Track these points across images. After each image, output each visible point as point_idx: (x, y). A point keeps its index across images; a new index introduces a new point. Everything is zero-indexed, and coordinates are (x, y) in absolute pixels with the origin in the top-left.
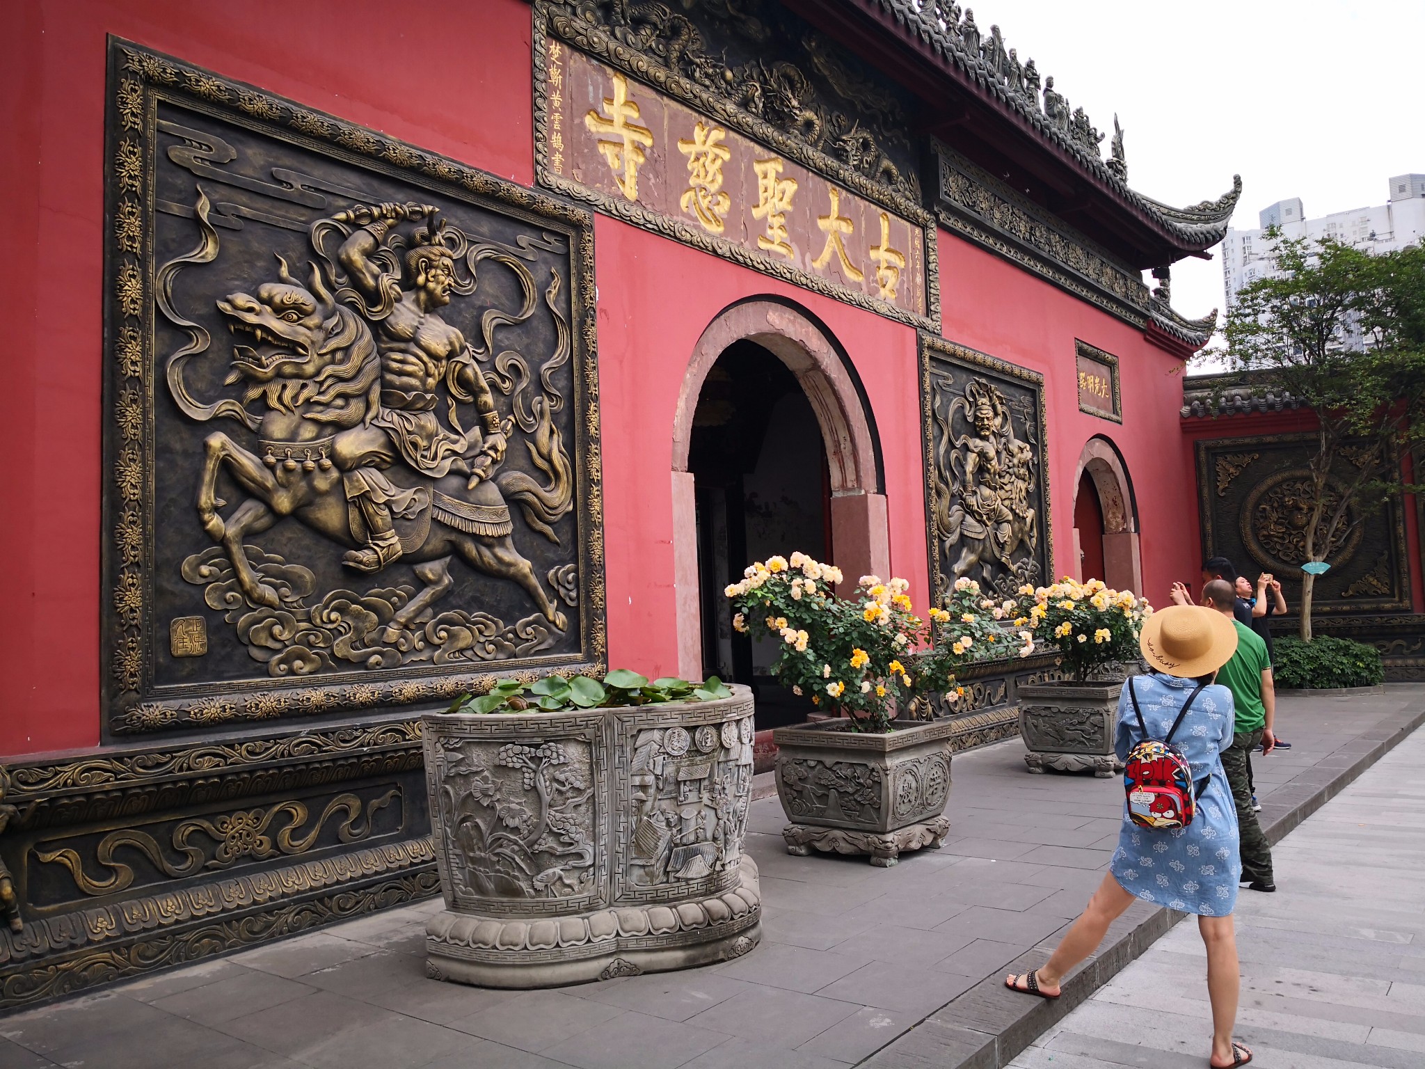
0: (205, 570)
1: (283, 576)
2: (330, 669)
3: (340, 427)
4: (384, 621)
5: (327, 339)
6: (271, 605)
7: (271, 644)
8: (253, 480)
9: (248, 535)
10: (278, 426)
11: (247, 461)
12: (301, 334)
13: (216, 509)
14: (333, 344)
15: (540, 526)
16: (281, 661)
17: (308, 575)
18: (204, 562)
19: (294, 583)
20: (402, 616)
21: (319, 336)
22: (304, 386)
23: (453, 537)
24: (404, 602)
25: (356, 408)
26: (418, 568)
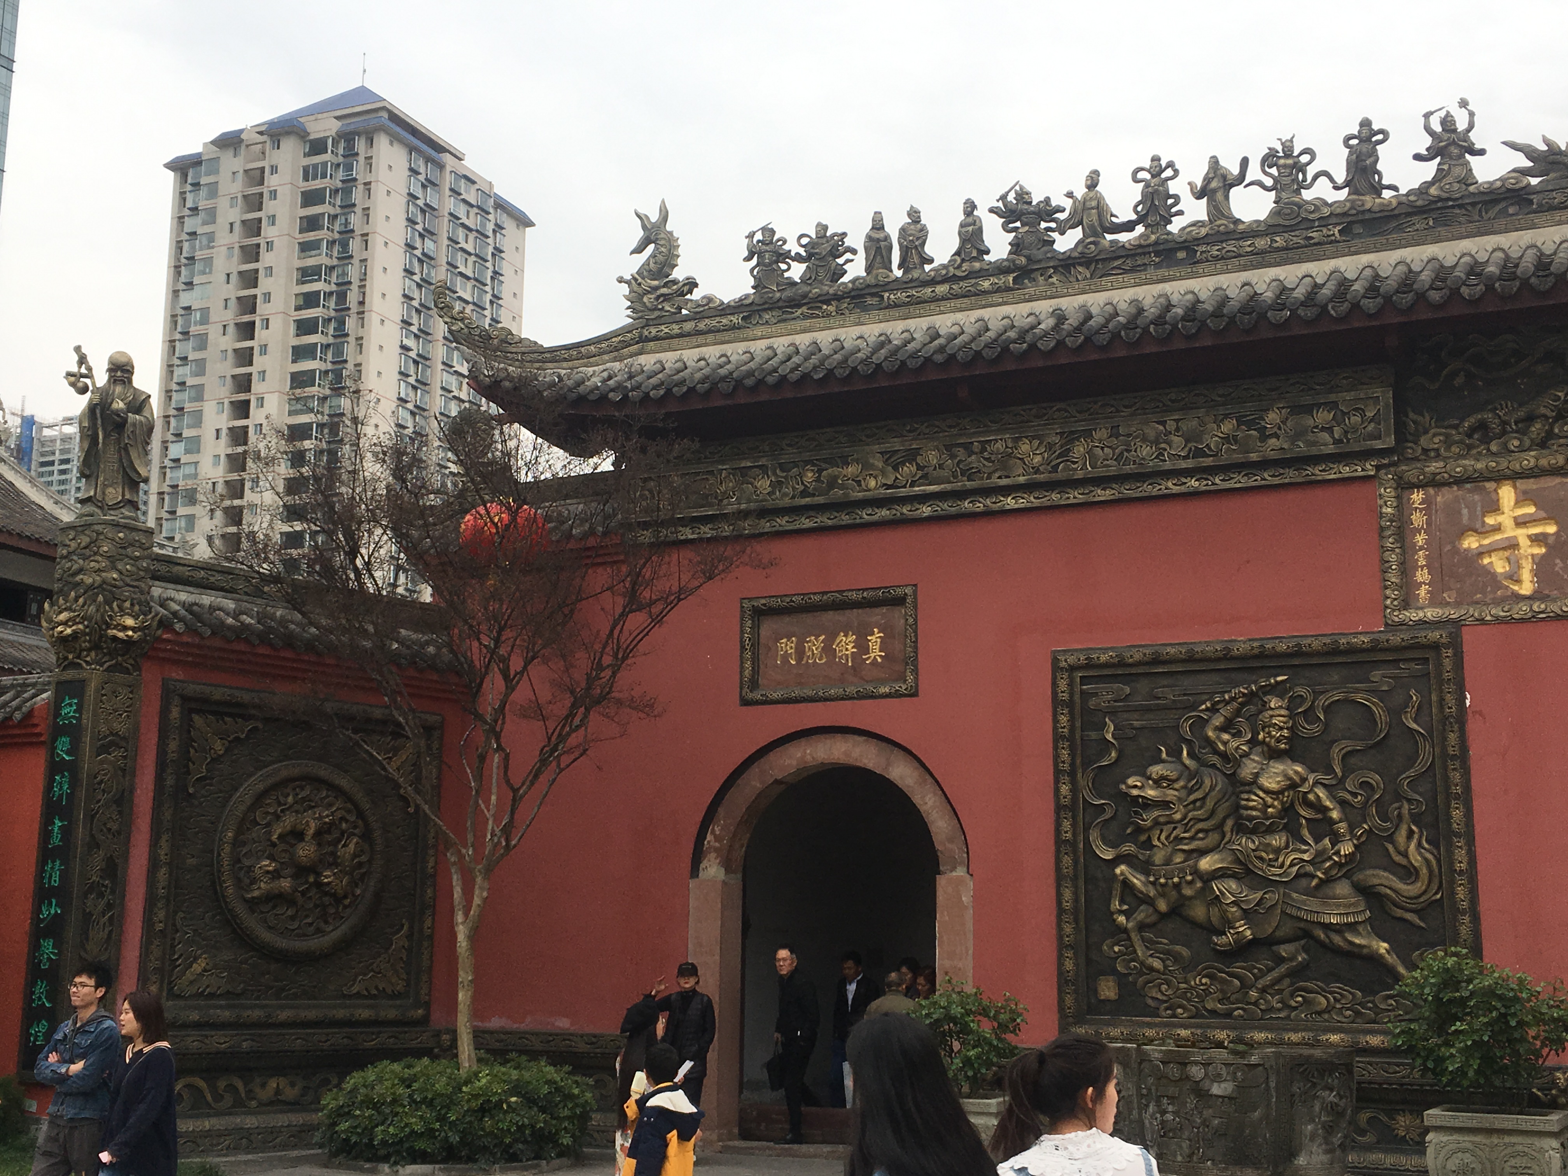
0: (1116, 949)
1: (1168, 953)
2: (1203, 1017)
3: (1203, 852)
4: (1245, 986)
5: (1189, 794)
6: (1158, 971)
7: (1159, 996)
8: (1142, 892)
9: (1142, 927)
10: (1159, 857)
11: (1137, 881)
12: (1171, 794)
13: (1121, 912)
14: (1192, 798)
15: (1399, 913)
16: (1167, 1009)
17: (1185, 952)
18: (1117, 944)
19: (1177, 958)
20: (1260, 984)
21: (1183, 794)
22: (1175, 828)
23: (1302, 925)
24: (1262, 973)
25: (1213, 838)
26: (1275, 948)
